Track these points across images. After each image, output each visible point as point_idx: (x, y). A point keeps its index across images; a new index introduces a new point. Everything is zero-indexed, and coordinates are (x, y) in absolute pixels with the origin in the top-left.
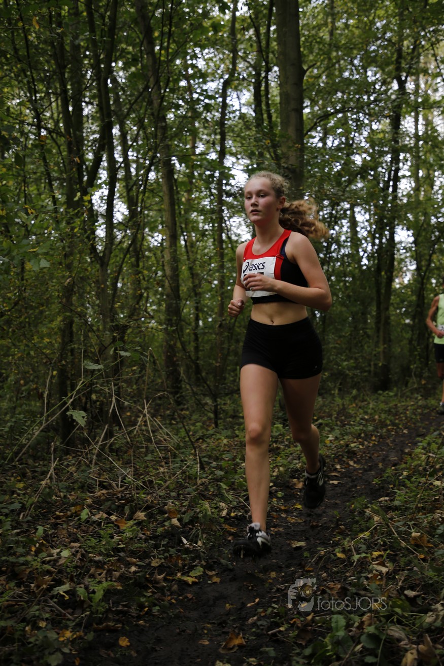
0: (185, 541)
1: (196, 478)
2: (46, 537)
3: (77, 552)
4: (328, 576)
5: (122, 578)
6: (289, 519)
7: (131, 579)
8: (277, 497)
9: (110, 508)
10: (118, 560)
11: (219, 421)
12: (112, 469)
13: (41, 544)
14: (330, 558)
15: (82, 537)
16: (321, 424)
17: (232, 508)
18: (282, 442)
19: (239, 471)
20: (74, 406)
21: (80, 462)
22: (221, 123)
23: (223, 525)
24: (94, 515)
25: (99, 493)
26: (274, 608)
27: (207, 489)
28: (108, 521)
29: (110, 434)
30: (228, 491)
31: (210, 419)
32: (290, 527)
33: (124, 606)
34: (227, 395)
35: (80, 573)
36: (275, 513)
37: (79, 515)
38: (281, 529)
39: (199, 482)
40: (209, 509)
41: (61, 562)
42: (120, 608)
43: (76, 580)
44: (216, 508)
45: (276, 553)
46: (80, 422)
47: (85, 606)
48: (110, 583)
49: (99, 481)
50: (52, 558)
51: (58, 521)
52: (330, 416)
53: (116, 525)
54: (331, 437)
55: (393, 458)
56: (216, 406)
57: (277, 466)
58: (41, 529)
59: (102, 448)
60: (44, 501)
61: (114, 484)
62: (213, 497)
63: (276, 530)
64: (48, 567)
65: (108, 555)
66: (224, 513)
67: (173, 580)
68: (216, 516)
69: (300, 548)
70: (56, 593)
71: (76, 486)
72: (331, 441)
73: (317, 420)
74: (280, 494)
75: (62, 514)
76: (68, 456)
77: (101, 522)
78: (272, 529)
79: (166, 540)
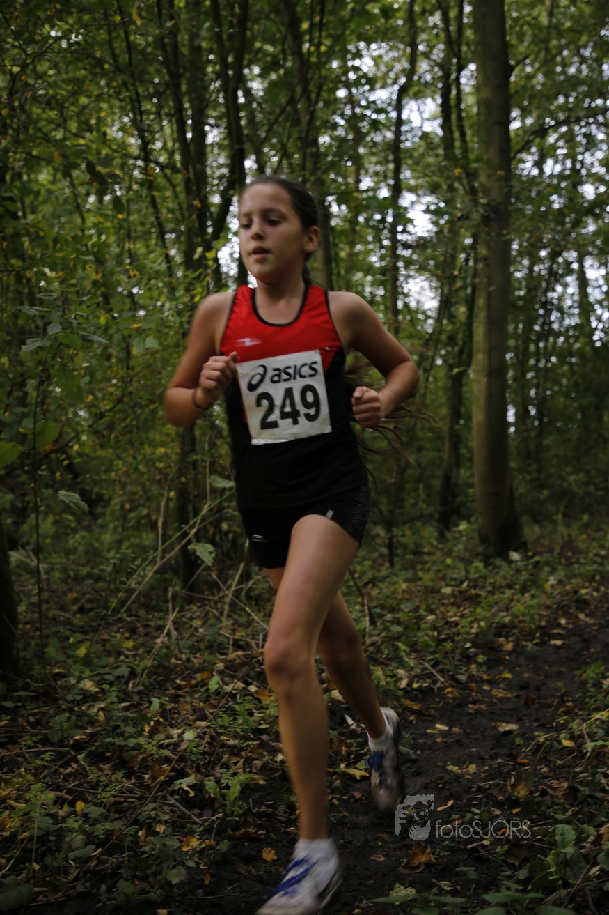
0: (350, 721)
1: (364, 636)
2: (163, 712)
3: (205, 733)
4: (550, 772)
5: (264, 770)
6: (494, 693)
7: (277, 770)
8: (476, 663)
9: (248, 675)
10: (260, 745)
11: (396, 559)
12: (249, 624)
13: (157, 722)
14: (551, 746)
15: (212, 713)
16: (537, 563)
17: (415, 677)
18: (483, 587)
19: (423, 626)
20: (198, 537)
21: (207, 614)
22: (395, 147)
23: (403, 700)
24: (227, 684)
25: (233, 655)
26: (475, 814)
27: (379, 651)
28: (245, 693)
29: (246, 576)
30: (408, 654)
31: (382, 556)
32: (495, 704)
33: (268, 806)
34: (405, 522)
35: (209, 761)
36: (473, 685)
37: (206, 684)
38: (483, 707)
39: (368, 641)
40: (383, 677)
41: (183, 746)
42: (263, 809)
43: (203, 771)
44: (392, 676)
45: (477, 739)
46: (205, 559)
47: (216, 806)
48: (249, 775)
49: (234, 639)
50: (171, 741)
51: (180, 692)
52: (551, 550)
53: (256, 699)
54: (552, 581)
56: (391, 539)
57: (477, 620)
58: (156, 702)
59: (237, 593)
60: (161, 665)
61: (253, 643)
62: (387, 662)
63: (476, 707)
64: (166, 752)
65: (247, 739)
66: (404, 684)
67: (335, 773)
68: (392, 687)
69: (509, 733)
70: (177, 788)
71: (202, 645)
72: (552, 586)
73: (532, 557)
74: (481, 658)
75: (184, 683)
76: (192, 606)
77: (236, 694)
78: (470, 706)
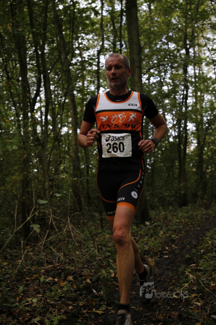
0: (95, 291)
1: (96, 257)
3: (41, 299)
4: (170, 308)
5: (65, 313)
7: (70, 313)
9: (54, 275)
10: (62, 303)
11: (104, 225)
13: (22, 296)
15: (42, 291)
21: (34, 250)
23: (113, 282)
24: (46, 279)
25: (47, 267)
27: (102, 263)
28: (54, 282)
30: (113, 264)
31: (98, 224)
35: (45, 311)
37: (39, 279)
40: (105, 273)
41: (34, 305)
44: (108, 273)
46: (37, 231)
49: (46, 260)
50: (29, 303)
51: (28, 283)
52: (160, 221)
53: (58, 284)
54: (162, 233)
55: (194, 242)
56: (102, 218)
58: (21, 288)
60: (20, 272)
61: (54, 261)
62: (106, 267)
66: (113, 275)
67: (91, 313)
68: (108, 277)
70: (33, 322)
71: (34, 263)
75: (29, 279)
76: (28, 247)
79: (85, 291)
